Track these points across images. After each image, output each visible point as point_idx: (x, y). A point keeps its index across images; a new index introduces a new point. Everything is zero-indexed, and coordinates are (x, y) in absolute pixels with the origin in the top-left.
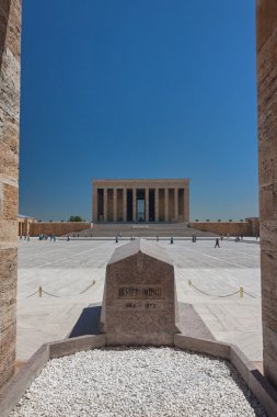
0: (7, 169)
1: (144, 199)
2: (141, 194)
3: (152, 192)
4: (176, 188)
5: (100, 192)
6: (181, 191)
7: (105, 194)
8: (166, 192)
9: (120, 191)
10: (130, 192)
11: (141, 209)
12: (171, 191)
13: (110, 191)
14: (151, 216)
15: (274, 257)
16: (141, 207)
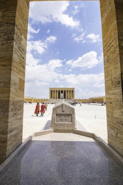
0: (20, 73)
2: (62, 92)
3: (65, 91)
4: (71, 90)
5: (52, 91)
6: (73, 91)
8: (69, 91)
9: (57, 91)
10: (59, 91)
13: (54, 91)
14: (65, 97)
15: (113, 103)
16: (62, 95)
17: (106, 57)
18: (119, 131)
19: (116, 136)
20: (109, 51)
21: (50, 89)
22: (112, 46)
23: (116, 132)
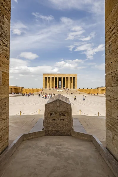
0: (4, 65)
1: (61, 81)
2: (60, 79)
3: (64, 78)
4: (72, 77)
5: (46, 78)
6: (74, 78)
7: (48, 79)
8: (69, 78)
9: (53, 78)
10: (56, 78)
11: (60, 84)
12: (71, 78)
13: (49, 78)
14: (64, 87)
15: (112, 101)
16: (60, 83)
17: (108, 45)
18: (116, 133)
19: (113, 138)
20: (111, 39)
21: (44, 74)
22: (114, 33)
23: (113, 134)
